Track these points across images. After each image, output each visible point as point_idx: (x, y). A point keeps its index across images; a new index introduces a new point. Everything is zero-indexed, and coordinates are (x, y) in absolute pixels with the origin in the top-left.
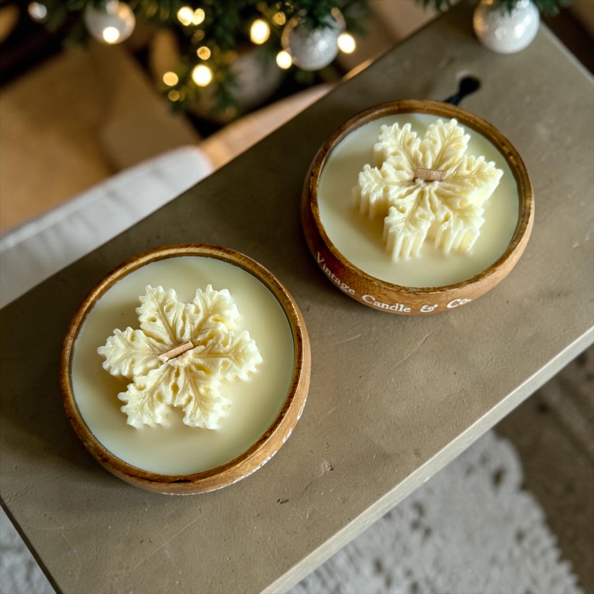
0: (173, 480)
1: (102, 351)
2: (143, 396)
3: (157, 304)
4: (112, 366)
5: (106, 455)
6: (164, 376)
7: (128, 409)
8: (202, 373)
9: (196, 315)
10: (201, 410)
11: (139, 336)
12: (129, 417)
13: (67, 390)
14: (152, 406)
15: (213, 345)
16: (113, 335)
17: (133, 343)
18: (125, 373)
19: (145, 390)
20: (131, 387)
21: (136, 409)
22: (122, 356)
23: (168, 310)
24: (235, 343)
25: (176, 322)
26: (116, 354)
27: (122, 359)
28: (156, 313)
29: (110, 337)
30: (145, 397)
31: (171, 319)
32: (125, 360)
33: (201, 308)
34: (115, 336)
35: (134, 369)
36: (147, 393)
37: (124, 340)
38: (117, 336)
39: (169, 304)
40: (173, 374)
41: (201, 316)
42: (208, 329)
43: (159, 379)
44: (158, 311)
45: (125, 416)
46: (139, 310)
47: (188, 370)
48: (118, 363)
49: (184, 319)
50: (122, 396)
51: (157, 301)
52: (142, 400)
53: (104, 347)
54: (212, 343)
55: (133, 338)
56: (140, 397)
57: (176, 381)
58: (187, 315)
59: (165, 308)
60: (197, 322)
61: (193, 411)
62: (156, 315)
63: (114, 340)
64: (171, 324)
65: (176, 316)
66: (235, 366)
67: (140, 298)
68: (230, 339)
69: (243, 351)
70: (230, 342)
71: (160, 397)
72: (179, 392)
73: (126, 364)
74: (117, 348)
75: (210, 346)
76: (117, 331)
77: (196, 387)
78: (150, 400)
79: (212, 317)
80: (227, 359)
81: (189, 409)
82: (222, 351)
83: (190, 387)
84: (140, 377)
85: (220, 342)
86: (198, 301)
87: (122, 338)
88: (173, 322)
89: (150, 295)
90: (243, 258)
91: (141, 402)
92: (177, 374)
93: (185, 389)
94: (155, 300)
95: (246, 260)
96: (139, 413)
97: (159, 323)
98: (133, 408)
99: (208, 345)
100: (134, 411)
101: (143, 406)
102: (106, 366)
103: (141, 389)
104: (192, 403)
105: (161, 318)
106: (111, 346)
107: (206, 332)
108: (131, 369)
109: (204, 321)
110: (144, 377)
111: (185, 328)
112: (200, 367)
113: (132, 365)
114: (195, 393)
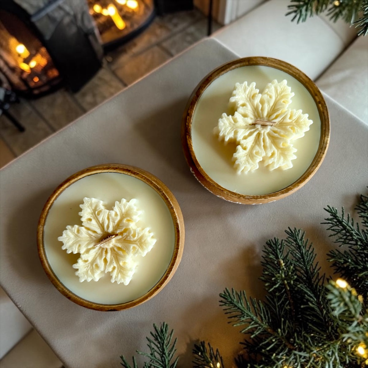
0: (107, 309)
1: (60, 239)
2: (87, 266)
3: (91, 210)
4: (67, 248)
5: (69, 295)
6: (98, 253)
7: (79, 274)
8: (121, 253)
9: (116, 217)
10: (121, 275)
11: (82, 231)
12: (80, 278)
13: (43, 258)
14: (93, 272)
15: (127, 236)
16: (66, 229)
17: (79, 235)
18: (75, 252)
19: (88, 262)
20: (80, 261)
21: (83, 274)
22: (73, 243)
23: (99, 214)
24: (140, 235)
25: (104, 221)
26: (69, 241)
27: (73, 244)
28: (91, 215)
29: (65, 231)
30: (88, 266)
31: (101, 220)
32: (75, 245)
33: (119, 213)
34: (67, 231)
35: (81, 250)
36: (89, 264)
37: (73, 233)
38: (69, 230)
39: (99, 210)
40: (104, 252)
41: (119, 218)
42: (123, 226)
43: (95, 255)
44: (92, 214)
45: (78, 278)
46: (81, 214)
47: (112, 249)
48: (71, 247)
49: (108, 219)
50: (75, 266)
51: (91, 208)
52: (86, 268)
53: (61, 237)
54: (126, 235)
55: (78, 231)
56: (85, 266)
57: (106, 256)
58: (110, 218)
59: (96, 212)
60: (116, 222)
61: (117, 276)
62: (91, 216)
63: (67, 232)
64: (101, 222)
65: (104, 218)
66: (140, 250)
67: (81, 206)
68: (137, 234)
69: (145, 241)
70: (137, 235)
71: (97, 266)
72: (108, 264)
73: (75, 247)
74: (70, 238)
75: (125, 236)
76: (69, 227)
77: (118, 261)
78: (92, 268)
79: (125, 219)
80: (135, 245)
81: (114, 274)
82: (132, 240)
83: (114, 261)
84: (84, 255)
85: (131, 235)
86: (116, 209)
87: (72, 231)
88: (102, 221)
89: (86, 204)
90: (144, 178)
91: (86, 269)
92: (106, 252)
93: (111, 262)
94: (90, 207)
95: (146, 179)
96: (86, 276)
97: (94, 222)
98: (82, 273)
99: (124, 236)
100: (82, 275)
101: (87, 272)
102: (64, 248)
103: (86, 261)
104: (116, 271)
105: (94, 218)
106: (66, 236)
107: (122, 228)
108: (79, 250)
109: (120, 221)
110: (87, 255)
111: (110, 225)
112: (119, 249)
113: (79, 248)
114: (117, 264)
